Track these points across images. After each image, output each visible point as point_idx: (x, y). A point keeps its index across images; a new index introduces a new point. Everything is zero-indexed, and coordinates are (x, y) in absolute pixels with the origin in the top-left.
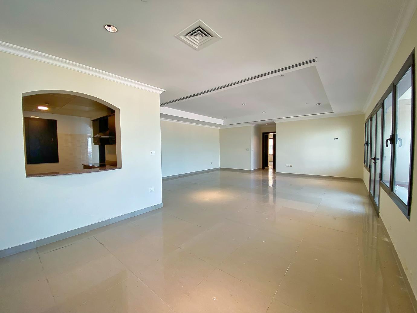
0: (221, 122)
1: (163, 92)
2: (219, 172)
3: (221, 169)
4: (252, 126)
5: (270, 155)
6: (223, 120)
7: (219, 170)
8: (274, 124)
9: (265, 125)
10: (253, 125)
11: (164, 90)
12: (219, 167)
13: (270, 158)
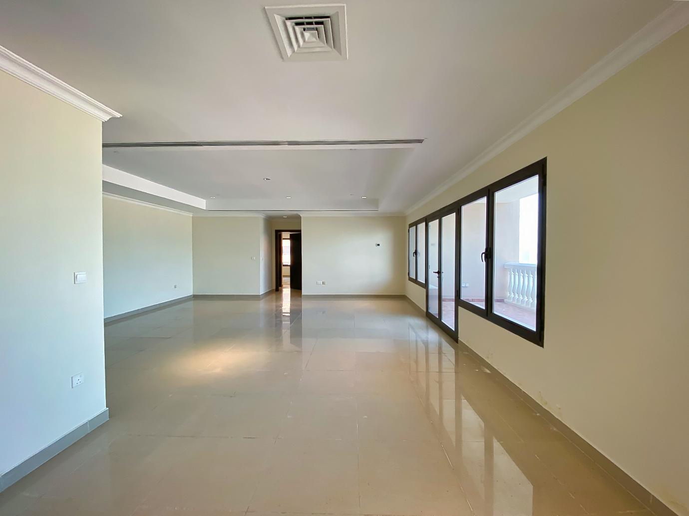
0: (201, 203)
1: (113, 119)
2: (191, 304)
3: (195, 297)
4: (261, 217)
5: (284, 266)
6: (205, 201)
7: (191, 300)
8: (299, 218)
9: (281, 217)
10: (263, 217)
11: (118, 115)
12: (190, 292)
13: (286, 271)
